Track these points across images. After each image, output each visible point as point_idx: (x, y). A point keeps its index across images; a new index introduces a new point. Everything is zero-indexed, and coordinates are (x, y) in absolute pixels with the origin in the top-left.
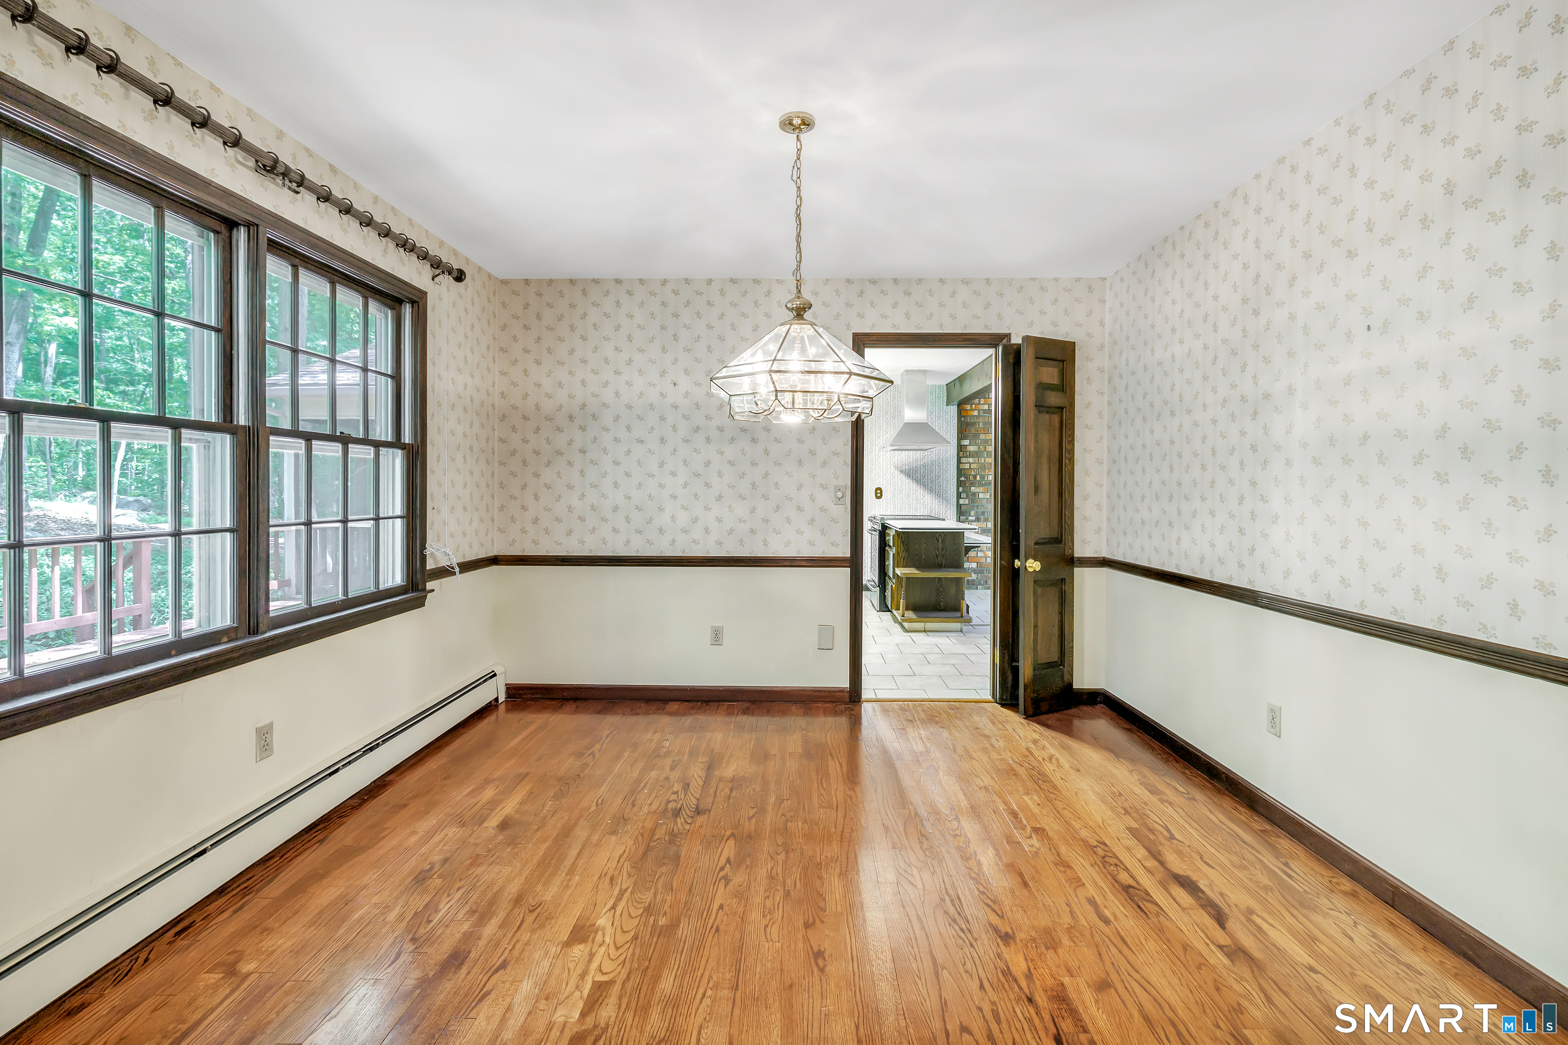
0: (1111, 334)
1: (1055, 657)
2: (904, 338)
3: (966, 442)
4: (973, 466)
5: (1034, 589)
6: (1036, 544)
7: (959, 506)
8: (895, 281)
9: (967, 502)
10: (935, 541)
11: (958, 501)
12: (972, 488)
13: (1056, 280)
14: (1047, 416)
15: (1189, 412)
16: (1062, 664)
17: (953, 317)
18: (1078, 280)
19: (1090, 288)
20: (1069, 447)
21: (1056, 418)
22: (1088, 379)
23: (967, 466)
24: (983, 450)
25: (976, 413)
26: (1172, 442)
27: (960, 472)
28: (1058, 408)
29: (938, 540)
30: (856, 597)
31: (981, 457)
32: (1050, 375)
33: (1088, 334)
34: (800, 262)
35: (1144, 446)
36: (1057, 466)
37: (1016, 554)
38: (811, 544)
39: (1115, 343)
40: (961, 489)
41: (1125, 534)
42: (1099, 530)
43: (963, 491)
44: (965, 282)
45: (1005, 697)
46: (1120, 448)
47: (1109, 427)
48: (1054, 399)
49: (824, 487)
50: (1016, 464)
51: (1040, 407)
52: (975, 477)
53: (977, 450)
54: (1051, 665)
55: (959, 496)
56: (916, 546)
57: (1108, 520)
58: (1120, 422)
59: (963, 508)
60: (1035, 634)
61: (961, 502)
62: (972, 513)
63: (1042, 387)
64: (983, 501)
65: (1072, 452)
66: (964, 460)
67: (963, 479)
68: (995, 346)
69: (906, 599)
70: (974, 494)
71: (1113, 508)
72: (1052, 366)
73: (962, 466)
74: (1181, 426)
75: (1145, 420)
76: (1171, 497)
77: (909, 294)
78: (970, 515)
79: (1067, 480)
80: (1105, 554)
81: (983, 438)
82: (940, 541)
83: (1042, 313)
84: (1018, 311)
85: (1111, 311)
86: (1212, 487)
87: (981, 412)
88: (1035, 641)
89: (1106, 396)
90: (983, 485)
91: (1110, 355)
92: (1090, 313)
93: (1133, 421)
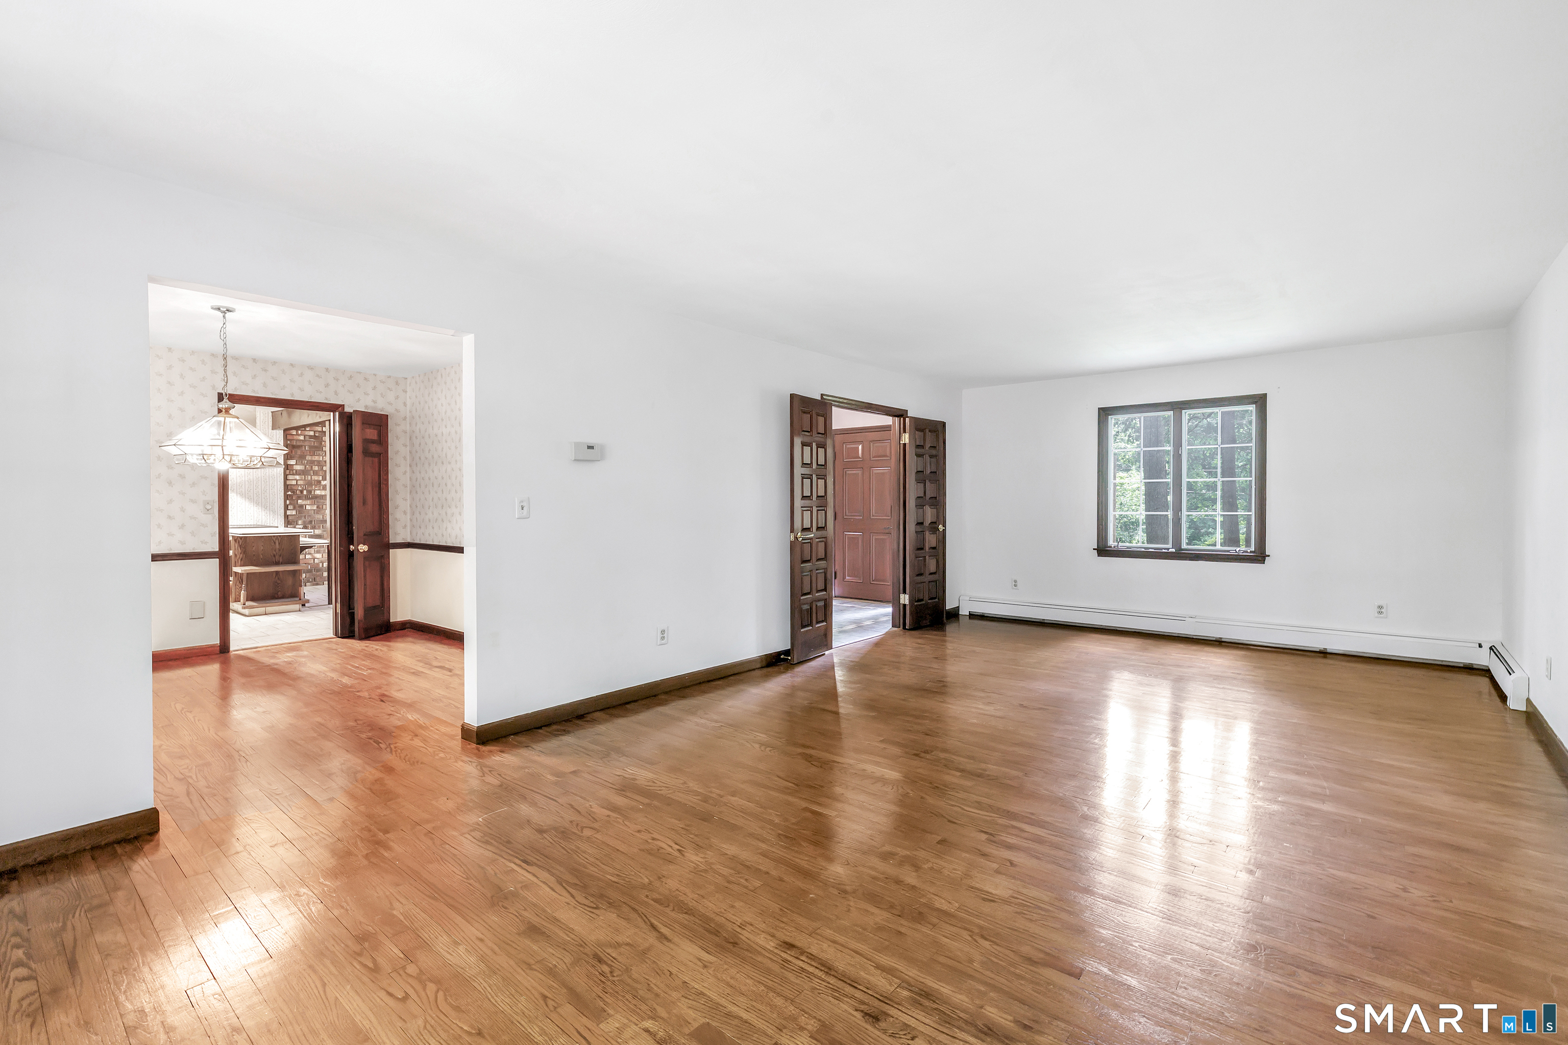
0: (410, 412)
1: (378, 603)
2: (263, 400)
3: (292, 462)
4: (299, 483)
5: (364, 562)
6: (365, 535)
7: (286, 516)
8: (254, 360)
9: (294, 512)
10: (273, 544)
11: (285, 513)
12: (299, 501)
13: (375, 375)
14: (371, 459)
15: (450, 463)
16: (383, 606)
17: (302, 390)
18: (389, 377)
19: (397, 383)
20: (385, 477)
21: (376, 460)
22: (397, 437)
23: (294, 482)
24: (309, 469)
25: (302, 438)
26: (443, 478)
27: (287, 487)
28: (377, 453)
29: (275, 543)
30: (224, 580)
31: (308, 475)
32: (372, 434)
33: (396, 410)
34: (227, 383)
35: (429, 479)
36: (377, 489)
37: (351, 542)
38: (182, 543)
39: (413, 417)
40: (288, 502)
41: (420, 527)
42: (405, 527)
43: (290, 504)
44: (311, 368)
45: (344, 632)
46: (417, 479)
47: (410, 466)
48: (374, 448)
49: (193, 501)
50: (349, 486)
51: (366, 453)
52: (302, 492)
53: (304, 469)
54: (375, 607)
55: (286, 508)
56: (254, 548)
57: (411, 520)
58: (416, 464)
59: (290, 518)
60: (365, 589)
61: (289, 513)
62: (300, 522)
63: (366, 441)
64: (310, 512)
65: (387, 480)
66: (290, 477)
67: (289, 493)
68: (334, 412)
69: (247, 590)
70: (301, 506)
71: (413, 514)
72: (374, 429)
73: (288, 482)
74: (446, 470)
75: (429, 464)
76: (443, 506)
77: (266, 370)
78: (297, 524)
79: (384, 497)
80: (409, 540)
81: (310, 459)
82: (277, 543)
83: (366, 394)
84: (349, 391)
85: (410, 398)
86: (460, 501)
87: (307, 438)
88: (365, 593)
89: (408, 448)
90: (309, 499)
91: (410, 424)
92: (397, 398)
93: (423, 464)
